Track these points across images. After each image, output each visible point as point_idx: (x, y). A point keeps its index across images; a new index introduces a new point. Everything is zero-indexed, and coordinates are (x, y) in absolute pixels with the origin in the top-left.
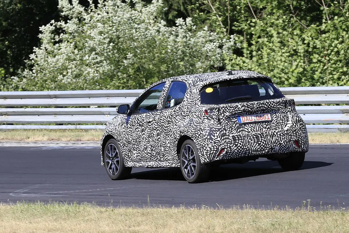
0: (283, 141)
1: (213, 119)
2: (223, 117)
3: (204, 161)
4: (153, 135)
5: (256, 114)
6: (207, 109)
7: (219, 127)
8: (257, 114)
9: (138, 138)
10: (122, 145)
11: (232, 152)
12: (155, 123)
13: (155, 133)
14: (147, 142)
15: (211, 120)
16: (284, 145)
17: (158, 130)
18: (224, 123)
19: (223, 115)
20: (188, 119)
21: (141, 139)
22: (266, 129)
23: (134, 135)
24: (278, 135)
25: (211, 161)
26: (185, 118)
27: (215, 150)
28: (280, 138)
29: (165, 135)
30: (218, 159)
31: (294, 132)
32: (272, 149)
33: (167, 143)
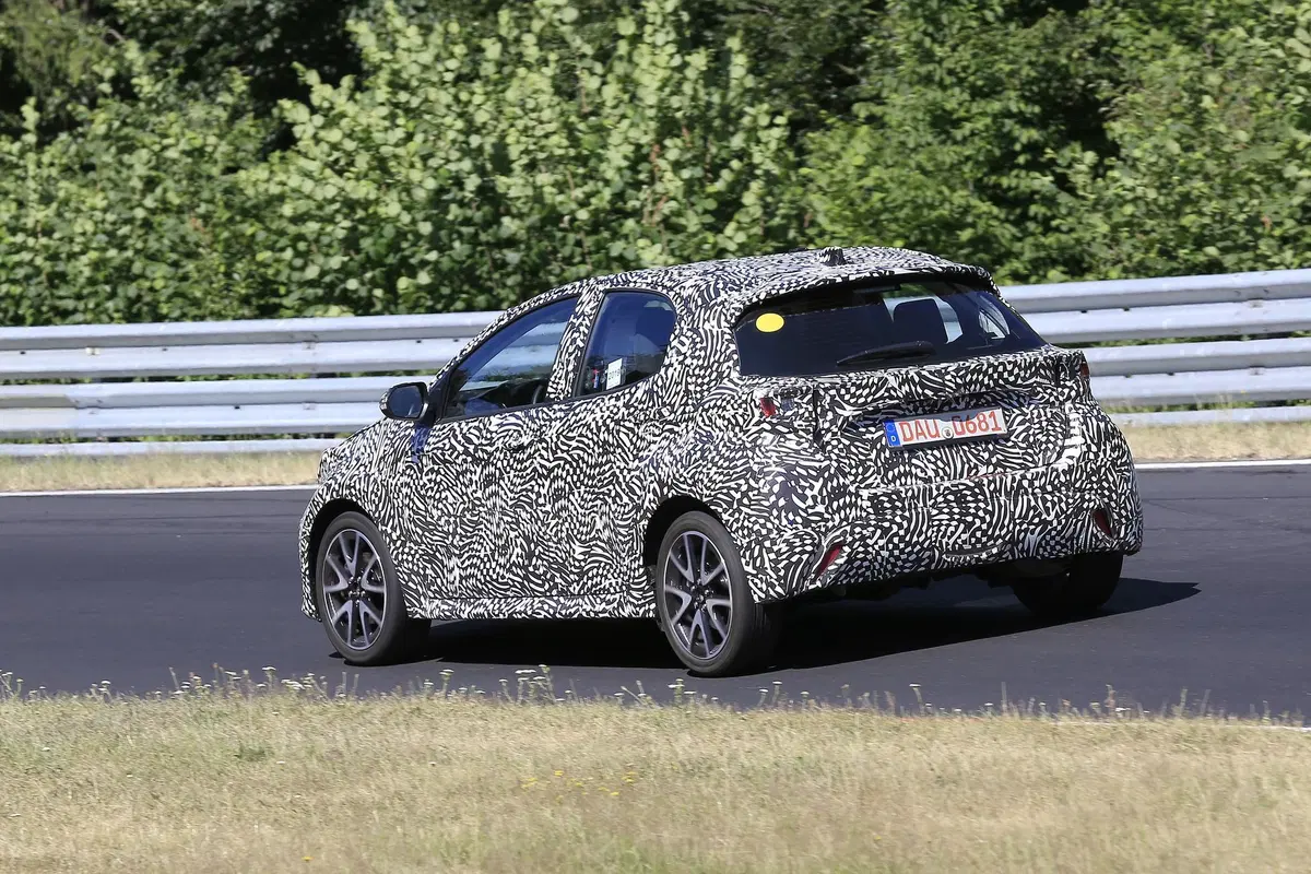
0: (1053, 514)
1: (796, 431)
2: (833, 422)
3: (767, 593)
4: (534, 497)
5: (951, 410)
6: (771, 395)
7: (820, 461)
8: (955, 409)
9: (468, 509)
10: (399, 538)
11: (870, 557)
12: (543, 452)
13: (543, 491)
14: (508, 523)
15: (788, 436)
16: (1059, 528)
17: (556, 477)
18: (834, 447)
19: (830, 416)
20: (691, 434)
21: (483, 514)
22: (991, 469)
23: (451, 500)
24: (1037, 490)
25: (790, 592)
26: (676, 429)
27: (806, 552)
28: (1045, 501)
29: (589, 497)
30: (819, 584)
31: (1094, 479)
32: (1014, 542)
33: (599, 525)
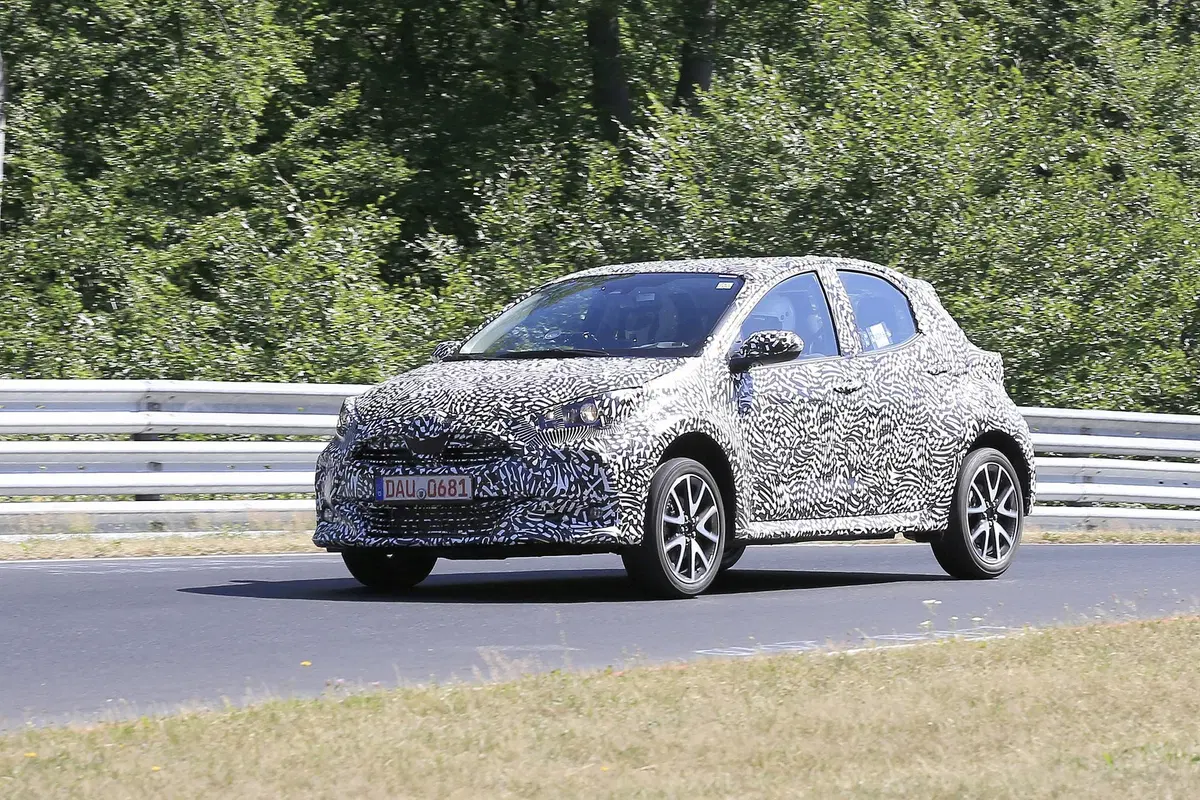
4: (864, 432)
9: (804, 443)
12: (869, 395)
13: (873, 427)
14: (838, 454)
17: (884, 416)
21: (817, 447)
23: (788, 434)
29: (910, 432)
33: (915, 455)
